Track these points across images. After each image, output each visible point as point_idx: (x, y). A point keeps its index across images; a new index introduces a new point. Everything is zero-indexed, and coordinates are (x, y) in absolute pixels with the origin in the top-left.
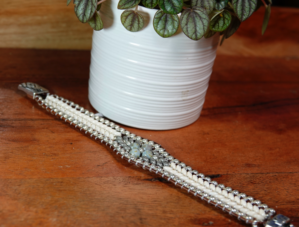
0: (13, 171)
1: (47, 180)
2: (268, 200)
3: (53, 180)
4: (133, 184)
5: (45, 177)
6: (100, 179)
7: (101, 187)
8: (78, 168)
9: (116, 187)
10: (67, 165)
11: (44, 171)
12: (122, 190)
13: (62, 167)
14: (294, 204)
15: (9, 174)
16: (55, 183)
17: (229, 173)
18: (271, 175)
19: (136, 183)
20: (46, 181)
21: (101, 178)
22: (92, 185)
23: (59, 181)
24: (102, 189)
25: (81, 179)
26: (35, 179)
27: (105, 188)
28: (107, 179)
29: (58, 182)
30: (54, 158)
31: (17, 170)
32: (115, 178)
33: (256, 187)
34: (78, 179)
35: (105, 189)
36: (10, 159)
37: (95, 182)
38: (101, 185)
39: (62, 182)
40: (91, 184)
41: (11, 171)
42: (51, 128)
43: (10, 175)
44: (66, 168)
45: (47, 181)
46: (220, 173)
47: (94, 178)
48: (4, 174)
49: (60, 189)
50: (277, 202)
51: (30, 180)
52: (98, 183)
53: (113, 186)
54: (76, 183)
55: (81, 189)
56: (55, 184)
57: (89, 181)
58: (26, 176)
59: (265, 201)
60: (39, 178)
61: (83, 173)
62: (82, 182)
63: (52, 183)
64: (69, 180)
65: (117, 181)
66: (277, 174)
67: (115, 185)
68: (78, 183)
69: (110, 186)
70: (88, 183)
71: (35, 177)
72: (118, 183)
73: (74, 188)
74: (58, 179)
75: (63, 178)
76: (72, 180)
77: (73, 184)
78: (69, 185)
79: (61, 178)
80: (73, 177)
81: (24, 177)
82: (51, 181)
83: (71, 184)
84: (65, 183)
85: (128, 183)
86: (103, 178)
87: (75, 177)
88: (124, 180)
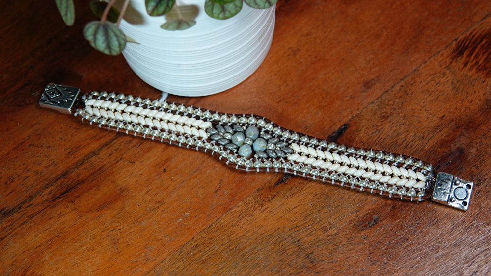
0: (137, 261)
1: (181, 252)
2: (413, 140)
3: (187, 248)
4: (269, 201)
5: (175, 249)
6: (231, 213)
7: (240, 227)
8: (198, 211)
9: (255, 217)
10: (184, 213)
11: (167, 238)
12: (264, 219)
13: (180, 219)
14: (441, 131)
15: (136, 268)
16: (191, 252)
17: (354, 114)
18: (397, 88)
19: (270, 197)
20: (180, 255)
21: (230, 211)
22: (230, 231)
23: (193, 245)
24: (243, 231)
25: (212, 227)
26: (168, 260)
28: (238, 209)
29: (194, 248)
30: (163, 209)
31: (140, 255)
32: (245, 203)
33: (391, 123)
34: (209, 229)
35: (246, 228)
36: (120, 241)
37: (229, 222)
38: (238, 224)
39: (197, 244)
40: (227, 229)
42: (125, 156)
43: (138, 269)
44: (186, 217)
45: (182, 254)
46: (346, 120)
47: (224, 216)
48: (132, 272)
49: (202, 259)
50: (423, 137)
51: (163, 264)
52: (234, 222)
53: (251, 218)
54: (211, 237)
55: (222, 245)
56: (192, 254)
57: (223, 226)
58: (155, 260)
59: (411, 143)
60: (170, 254)
61: (208, 215)
62: (216, 231)
63: (189, 253)
64: (202, 237)
65: (251, 205)
66: (402, 83)
67: (252, 215)
68: (215, 237)
69: (248, 220)
70: (224, 230)
71: (165, 255)
72: (253, 208)
73: (215, 247)
74: (190, 243)
75: (194, 238)
76: (205, 235)
77: (210, 241)
78: (207, 247)
79: (192, 239)
80: (203, 229)
81: (155, 262)
82: (185, 251)
83: (208, 243)
84: (201, 245)
85: (263, 202)
86: (233, 210)
87: (204, 228)
88: (257, 200)
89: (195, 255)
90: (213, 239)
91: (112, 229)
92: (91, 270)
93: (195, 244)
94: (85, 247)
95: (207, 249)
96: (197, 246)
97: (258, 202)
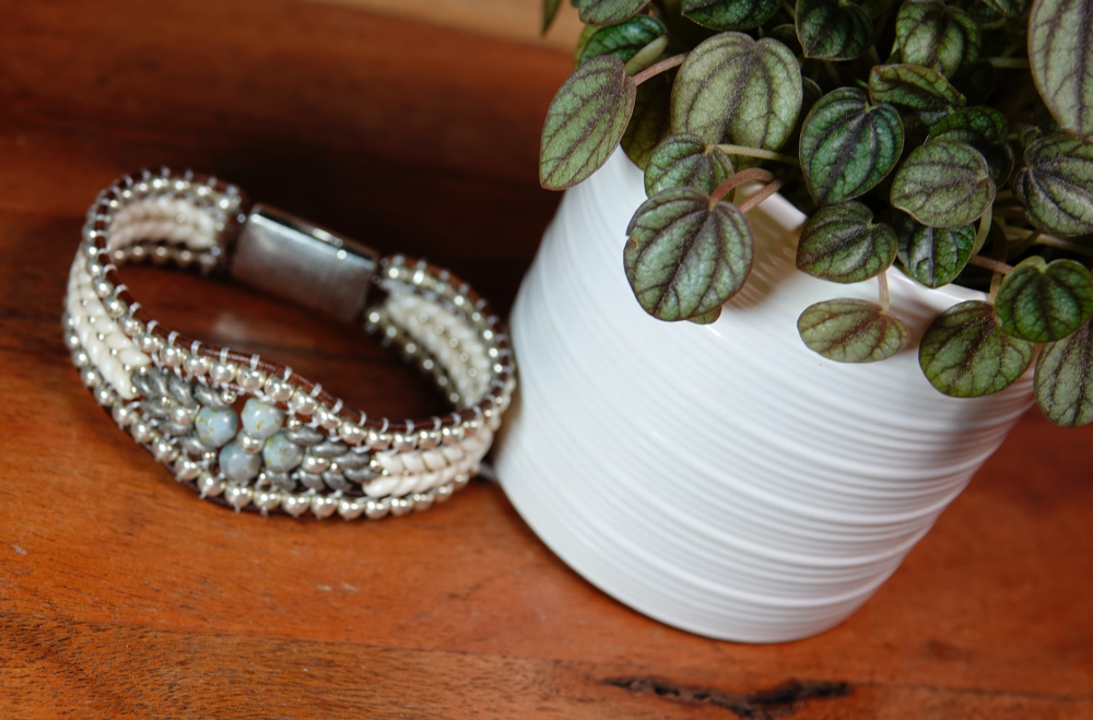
0: (158, 591)
1: (280, 648)
3: (300, 651)
4: (571, 699)
5: (271, 633)
6: (460, 660)
7: (464, 702)
8: (382, 602)
9: (515, 706)
10: (347, 582)
11: (267, 600)
13: (328, 588)
15: (145, 603)
16: (305, 665)
17: (878, 679)
19: (578, 694)
20: (274, 651)
21: (460, 656)
22: (433, 690)
23: (321, 656)
24: (467, 711)
25: (394, 655)
26: (237, 641)
27: (476, 709)
28: (482, 664)
29: (320, 663)
30: (301, 540)
31: (174, 584)
32: (507, 664)
34: (384, 654)
35: (477, 712)
36: (148, 527)
37: (444, 675)
38: (463, 690)
39: (332, 661)
40: (429, 681)
41: (152, 589)
43: (149, 606)
44: (345, 594)
45: (279, 654)
47: (438, 653)
48: (128, 602)
49: (325, 697)
51: (219, 640)
52: (455, 683)
53: (504, 703)
54: (378, 671)
55: (395, 704)
56: (306, 670)
57: (421, 670)
58: (205, 620)
60: (250, 633)
61: (402, 628)
62: (398, 669)
63: (297, 663)
64: (354, 656)
65: (519, 678)
66: (1024, 701)
67: (509, 698)
68: (387, 677)
69: (492, 701)
70: (419, 679)
71: (238, 627)
72: (520, 687)
73: (373, 696)
74: (316, 647)
75: (333, 644)
76: (366, 657)
77: (369, 676)
78: (354, 682)
79: (327, 644)
80: (368, 642)
81: (201, 622)
82: (291, 653)
83: (362, 678)
84: (341, 669)
85: (554, 693)
86: (469, 659)
87: (373, 642)
88: (540, 678)
89: (312, 676)
90: (380, 678)
91: (151, 493)
92: (32, 528)
93: (329, 657)
94: (55, 480)
95: (352, 686)
96: (330, 664)
97: (541, 684)
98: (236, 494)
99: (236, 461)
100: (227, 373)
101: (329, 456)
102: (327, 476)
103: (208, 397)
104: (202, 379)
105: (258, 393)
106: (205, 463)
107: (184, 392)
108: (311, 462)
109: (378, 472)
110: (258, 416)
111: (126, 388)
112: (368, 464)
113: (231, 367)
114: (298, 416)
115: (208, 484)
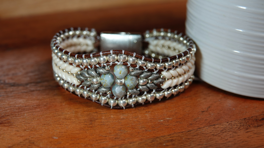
0: (106, 137)
1: (153, 141)
3: (160, 140)
4: (255, 127)
5: (148, 138)
6: (214, 127)
7: (222, 138)
8: (181, 119)
9: (239, 134)
10: (167, 117)
11: (143, 129)
12: (248, 137)
13: (162, 121)
15: (102, 141)
16: (164, 143)
19: (257, 125)
20: (151, 142)
21: (214, 126)
22: (210, 138)
23: (168, 139)
24: (224, 140)
25: (192, 132)
26: (137, 143)
27: (227, 138)
28: (222, 126)
29: (168, 141)
30: (148, 111)
31: (110, 133)
32: (230, 124)
34: (188, 133)
35: (227, 139)
36: (97, 121)
37: (211, 133)
38: (219, 135)
39: (172, 139)
40: (207, 136)
41: (104, 136)
43: (104, 142)
44: (168, 121)
45: (153, 142)
47: (206, 128)
48: (96, 142)
51: (131, 144)
52: (216, 134)
53: (234, 134)
54: (189, 138)
55: (199, 145)
56: (164, 144)
57: (203, 133)
58: (124, 140)
60: (141, 140)
61: (190, 124)
62: (195, 135)
63: (161, 143)
64: (179, 136)
65: (235, 126)
67: (235, 132)
68: (193, 139)
69: (230, 135)
70: (204, 136)
71: (136, 139)
72: (237, 129)
73: (190, 145)
74: (165, 137)
75: (170, 135)
76: (183, 135)
77: (187, 140)
78: (182, 143)
79: (168, 135)
80: (181, 131)
81: (123, 141)
82: (157, 141)
83: (184, 141)
84: (176, 141)
85: (249, 127)
86: (217, 126)
87: (183, 131)
88: (242, 124)
89: (167, 146)
90: (190, 139)
91: (95, 112)
92: (58, 131)
93: (171, 139)
94: (62, 117)
95: (182, 144)
96: (172, 140)
97: (243, 126)
98: (122, 103)
99: (118, 90)
100: (104, 59)
101: (147, 77)
102: (148, 85)
103: (101, 71)
104: (98, 66)
105: (117, 62)
106: (109, 96)
107: (93, 73)
108: (141, 82)
109: (164, 79)
110: (119, 70)
111: (76, 82)
112: (160, 77)
113: (105, 57)
114: (132, 65)
115: (112, 102)
